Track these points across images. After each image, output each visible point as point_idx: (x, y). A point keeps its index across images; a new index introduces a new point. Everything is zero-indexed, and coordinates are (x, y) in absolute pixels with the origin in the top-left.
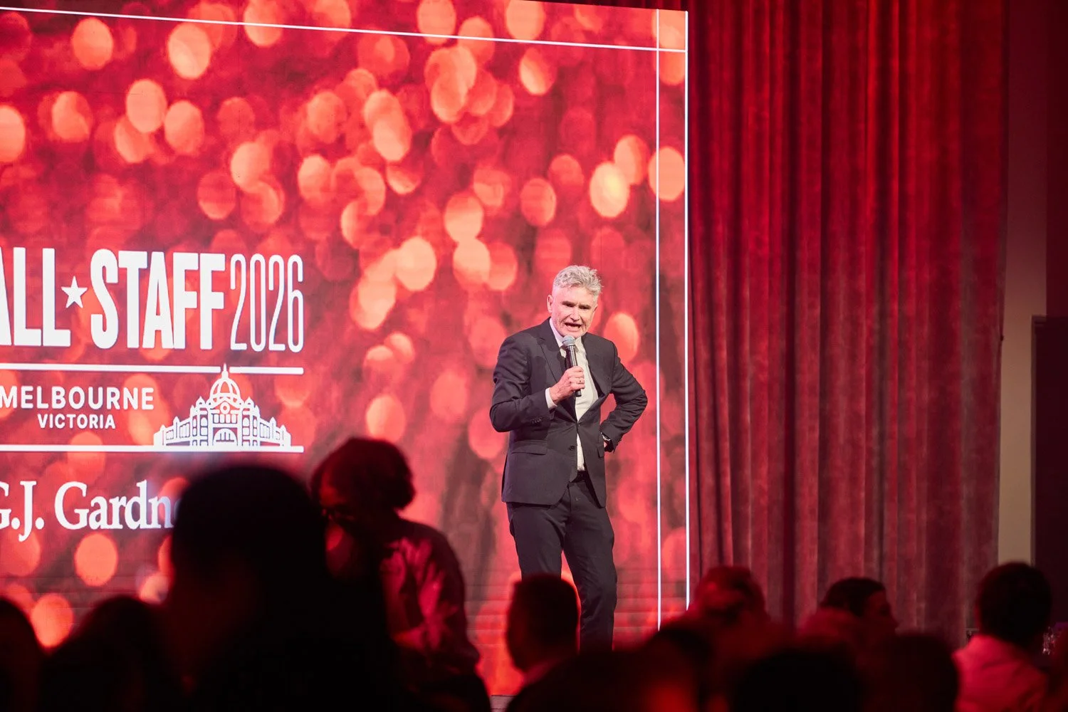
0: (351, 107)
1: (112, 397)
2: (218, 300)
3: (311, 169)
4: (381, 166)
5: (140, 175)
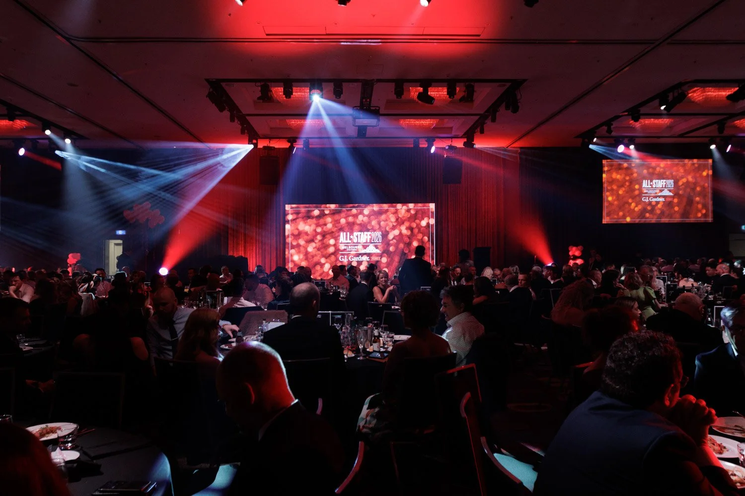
0: (388, 216)
1: (356, 247)
2: (370, 237)
3: (382, 223)
4: (392, 222)
5: (360, 225)
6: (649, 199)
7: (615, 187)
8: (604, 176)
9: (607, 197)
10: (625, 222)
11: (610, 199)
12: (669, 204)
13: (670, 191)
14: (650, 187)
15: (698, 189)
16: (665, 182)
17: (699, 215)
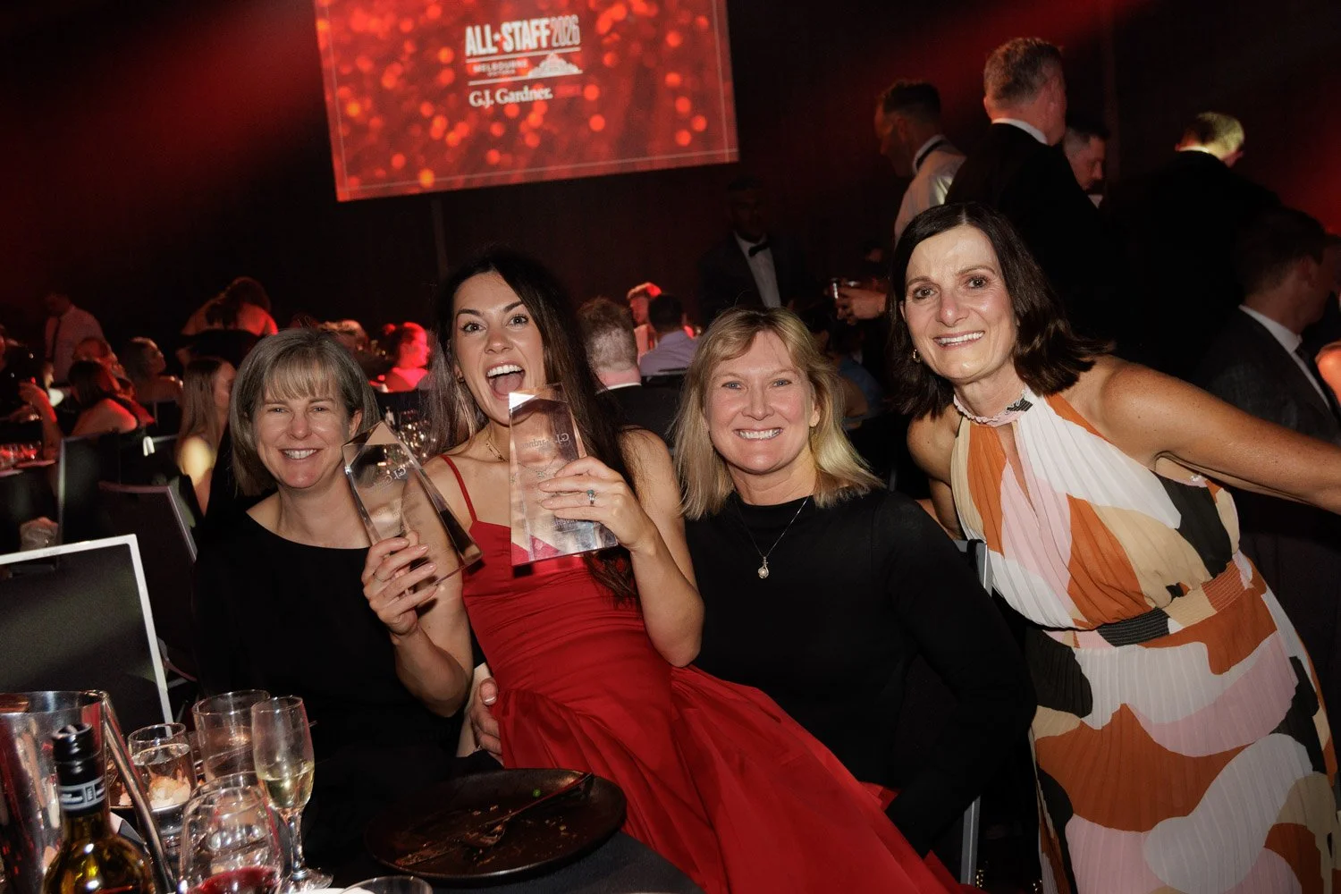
6: (492, 97)
7: (365, 65)
8: (322, 26)
9: (343, 104)
10: (416, 191)
11: (354, 109)
12: (566, 107)
13: (568, 58)
14: (495, 50)
15: (673, 40)
16: (548, 27)
17: (684, 138)
